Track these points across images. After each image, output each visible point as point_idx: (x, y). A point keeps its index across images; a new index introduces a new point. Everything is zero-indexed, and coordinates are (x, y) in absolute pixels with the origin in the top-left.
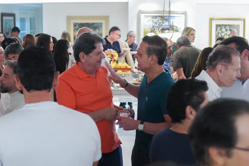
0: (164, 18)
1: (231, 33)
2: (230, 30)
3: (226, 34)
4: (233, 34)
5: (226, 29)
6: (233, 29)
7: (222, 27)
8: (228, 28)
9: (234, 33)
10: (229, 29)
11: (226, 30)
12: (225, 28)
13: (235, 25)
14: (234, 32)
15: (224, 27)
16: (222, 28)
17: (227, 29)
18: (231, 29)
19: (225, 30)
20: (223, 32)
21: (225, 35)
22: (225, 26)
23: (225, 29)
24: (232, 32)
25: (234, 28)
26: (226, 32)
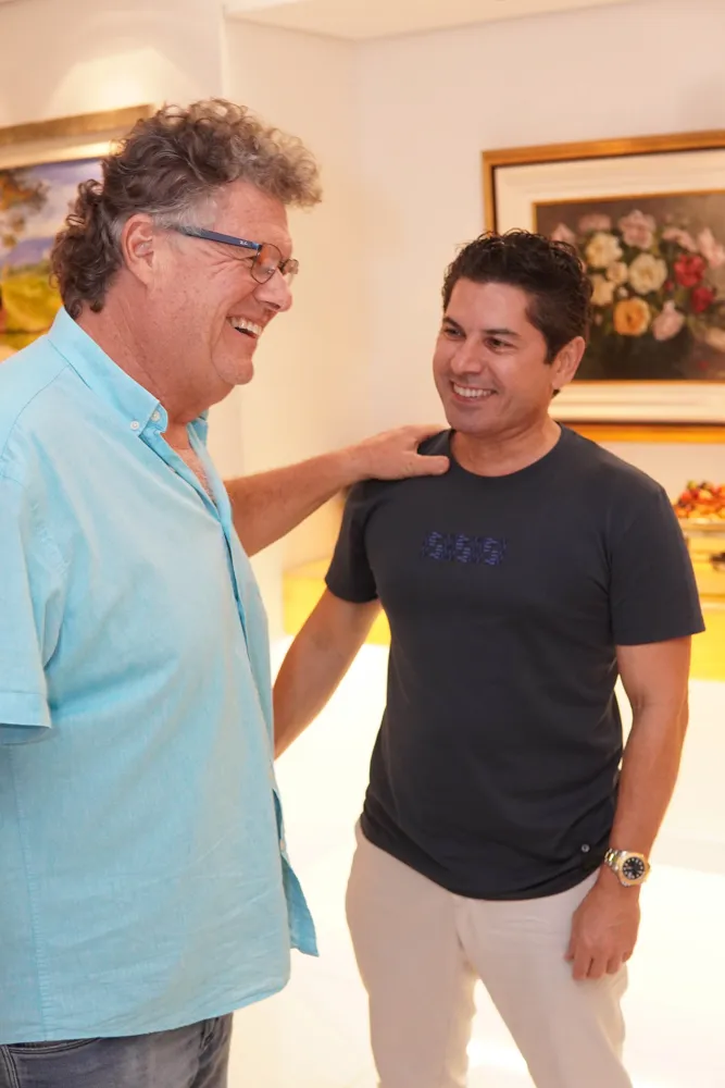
0: (22, 188)
1: (672, 277)
2: (667, 250)
3: (623, 292)
4: (692, 281)
5: (622, 245)
6: (686, 240)
7: (589, 224)
8: (640, 228)
9: (698, 275)
10: (649, 242)
11: (630, 254)
12: (615, 232)
13: (703, 196)
14: (697, 261)
15: (603, 223)
16: (590, 236)
17: (629, 242)
18: (670, 234)
19: (618, 252)
20: (602, 271)
21: (616, 298)
22: (615, 209)
23: (613, 242)
24: (679, 267)
25: (694, 231)
26: (623, 267)
